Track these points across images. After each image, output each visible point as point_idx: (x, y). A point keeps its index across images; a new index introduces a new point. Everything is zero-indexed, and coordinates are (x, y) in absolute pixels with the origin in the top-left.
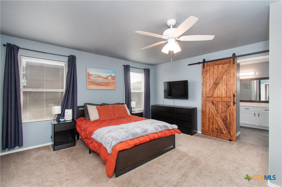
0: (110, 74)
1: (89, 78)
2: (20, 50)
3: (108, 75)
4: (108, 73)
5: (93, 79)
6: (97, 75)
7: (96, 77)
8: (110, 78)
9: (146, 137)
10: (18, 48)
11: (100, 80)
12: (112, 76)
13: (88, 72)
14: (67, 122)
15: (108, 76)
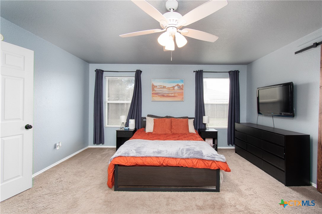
0: (177, 84)
1: (154, 90)
2: (104, 72)
3: (174, 84)
4: (174, 82)
5: (157, 90)
6: (162, 86)
7: (161, 88)
8: (176, 88)
9: (155, 159)
10: (103, 71)
11: (165, 91)
12: (180, 86)
13: (153, 84)
14: (130, 130)
15: (174, 86)
